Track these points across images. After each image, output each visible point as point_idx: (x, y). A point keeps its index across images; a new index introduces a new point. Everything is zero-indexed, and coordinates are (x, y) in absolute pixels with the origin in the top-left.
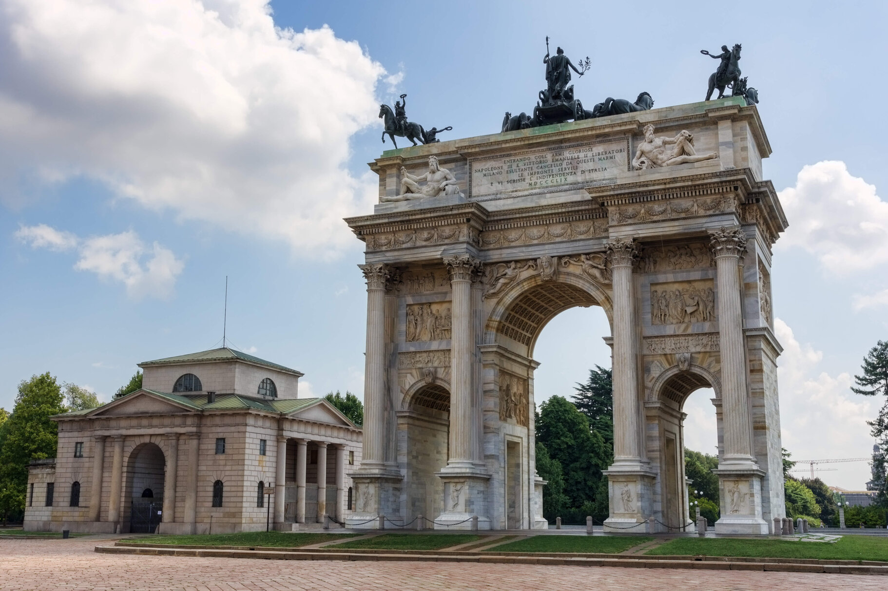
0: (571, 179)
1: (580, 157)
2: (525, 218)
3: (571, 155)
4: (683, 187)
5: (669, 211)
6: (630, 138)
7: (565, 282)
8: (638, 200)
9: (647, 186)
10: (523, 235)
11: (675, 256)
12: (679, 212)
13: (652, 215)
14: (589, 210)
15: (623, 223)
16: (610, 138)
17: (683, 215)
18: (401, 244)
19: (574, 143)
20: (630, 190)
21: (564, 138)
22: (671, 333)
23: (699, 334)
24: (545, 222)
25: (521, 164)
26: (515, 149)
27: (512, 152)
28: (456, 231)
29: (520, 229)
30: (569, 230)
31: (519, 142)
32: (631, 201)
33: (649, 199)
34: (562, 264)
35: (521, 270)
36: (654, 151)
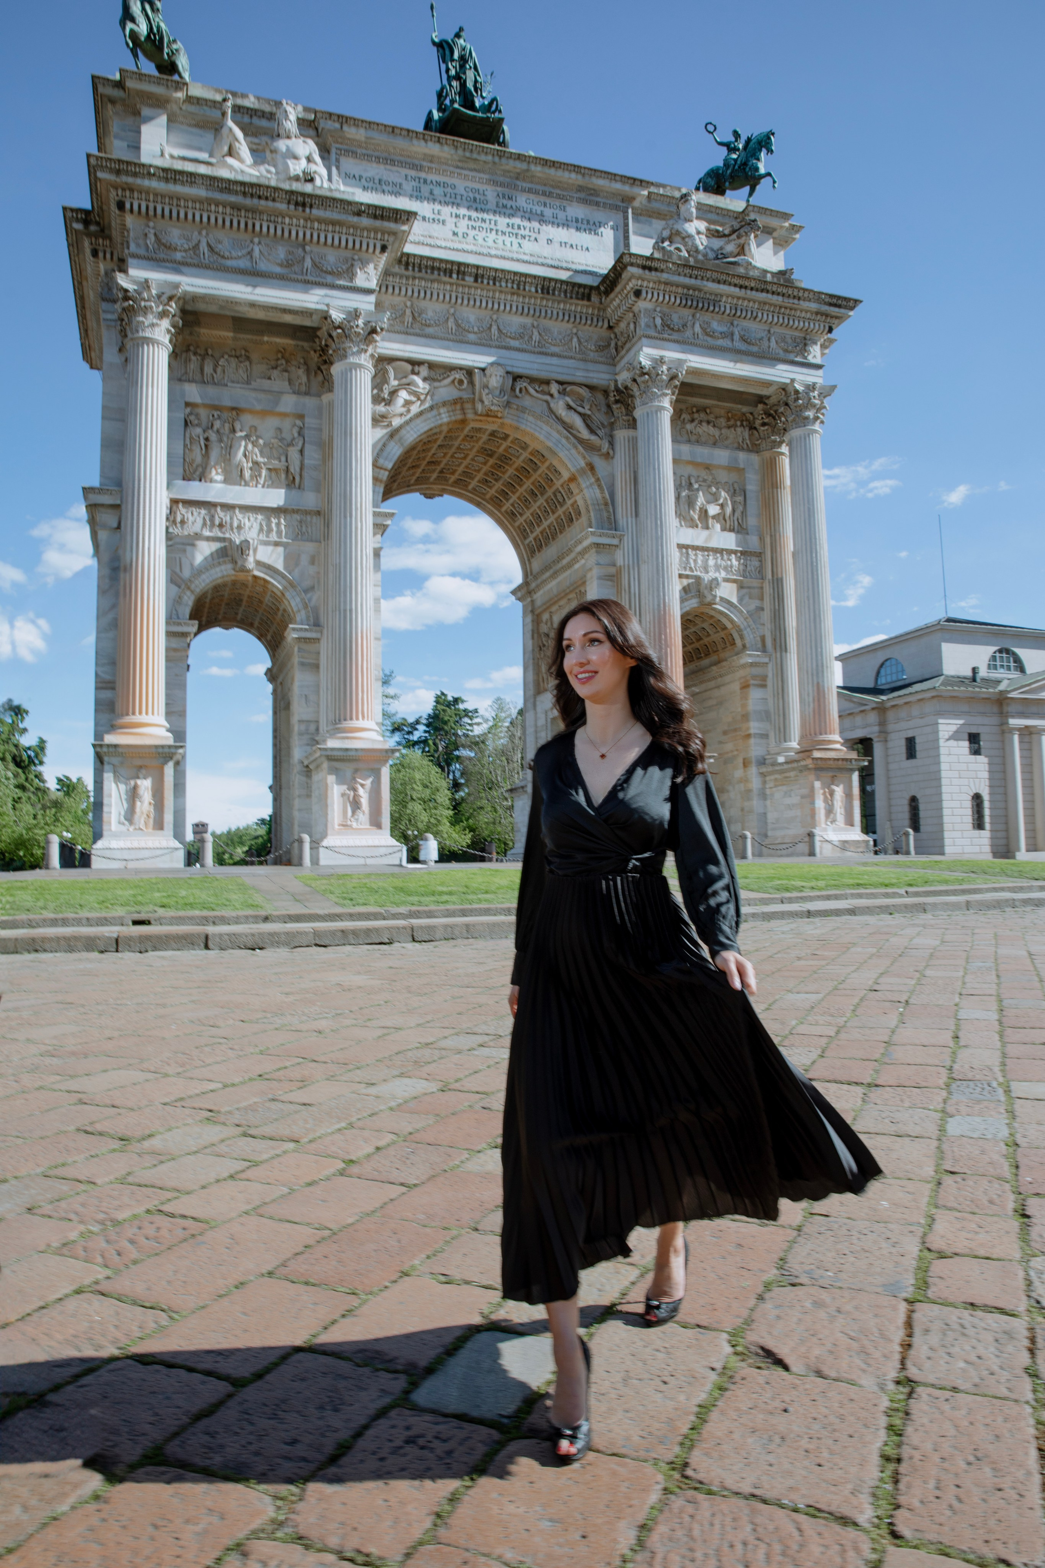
0: (528, 246)
1: (544, 214)
2: (463, 286)
3: (530, 206)
4: (765, 303)
5: (736, 337)
6: (630, 211)
7: (515, 423)
8: (695, 303)
9: (719, 282)
10: (451, 320)
11: (692, 421)
12: (749, 344)
13: (711, 336)
14: (578, 306)
15: (666, 336)
16: (599, 199)
17: (755, 349)
18: (223, 257)
19: (538, 187)
20: (693, 281)
21: (528, 170)
22: (688, 542)
23: (726, 550)
24: (496, 306)
25: (438, 191)
26: (431, 159)
27: (425, 164)
28: (352, 265)
29: (445, 306)
30: (536, 333)
31: (446, 148)
32: (684, 302)
33: (711, 308)
34: (514, 391)
35: (436, 384)
36: (696, 237)
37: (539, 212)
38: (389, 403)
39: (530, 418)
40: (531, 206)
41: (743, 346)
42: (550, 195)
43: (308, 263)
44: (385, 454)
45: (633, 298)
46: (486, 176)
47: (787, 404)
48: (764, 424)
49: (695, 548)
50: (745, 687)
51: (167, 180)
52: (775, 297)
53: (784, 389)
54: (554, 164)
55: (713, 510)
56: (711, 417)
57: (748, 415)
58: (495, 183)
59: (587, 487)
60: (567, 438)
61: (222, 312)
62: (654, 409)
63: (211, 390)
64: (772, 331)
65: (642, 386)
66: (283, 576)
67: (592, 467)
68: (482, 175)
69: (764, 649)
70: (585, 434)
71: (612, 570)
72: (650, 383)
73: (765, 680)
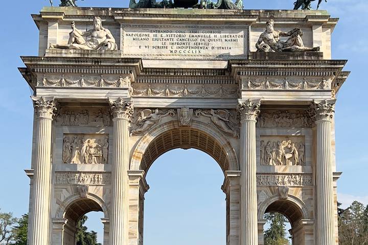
0: (203, 52)
1: (211, 36)
4: (299, 68)
6: (249, 27)
7: (196, 128)
8: (265, 73)
10: (167, 89)
12: (293, 86)
13: (274, 86)
14: (221, 77)
19: (208, 26)
21: (202, 20)
22: (275, 171)
24: (185, 82)
25: (164, 35)
27: (158, 25)
28: (119, 80)
29: (164, 84)
30: (203, 90)
31: (166, 18)
32: (260, 73)
34: (195, 114)
35: (162, 116)
36: (274, 39)
37: (208, 36)
38: (141, 126)
40: (205, 34)
41: (290, 88)
42: (213, 28)
43: (102, 81)
44: (141, 147)
46: (185, 25)
49: (278, 174)
50: (304, 234)
52: (302, 66)
55: (288, 156)
56: (288, 115)
58: (189, 27)
59: (228, 152)
60: (218, 132)
62: (247, 121)
67: (229, 143)
69: (312, 217)
72: (244, 111)
73: (312, 232)
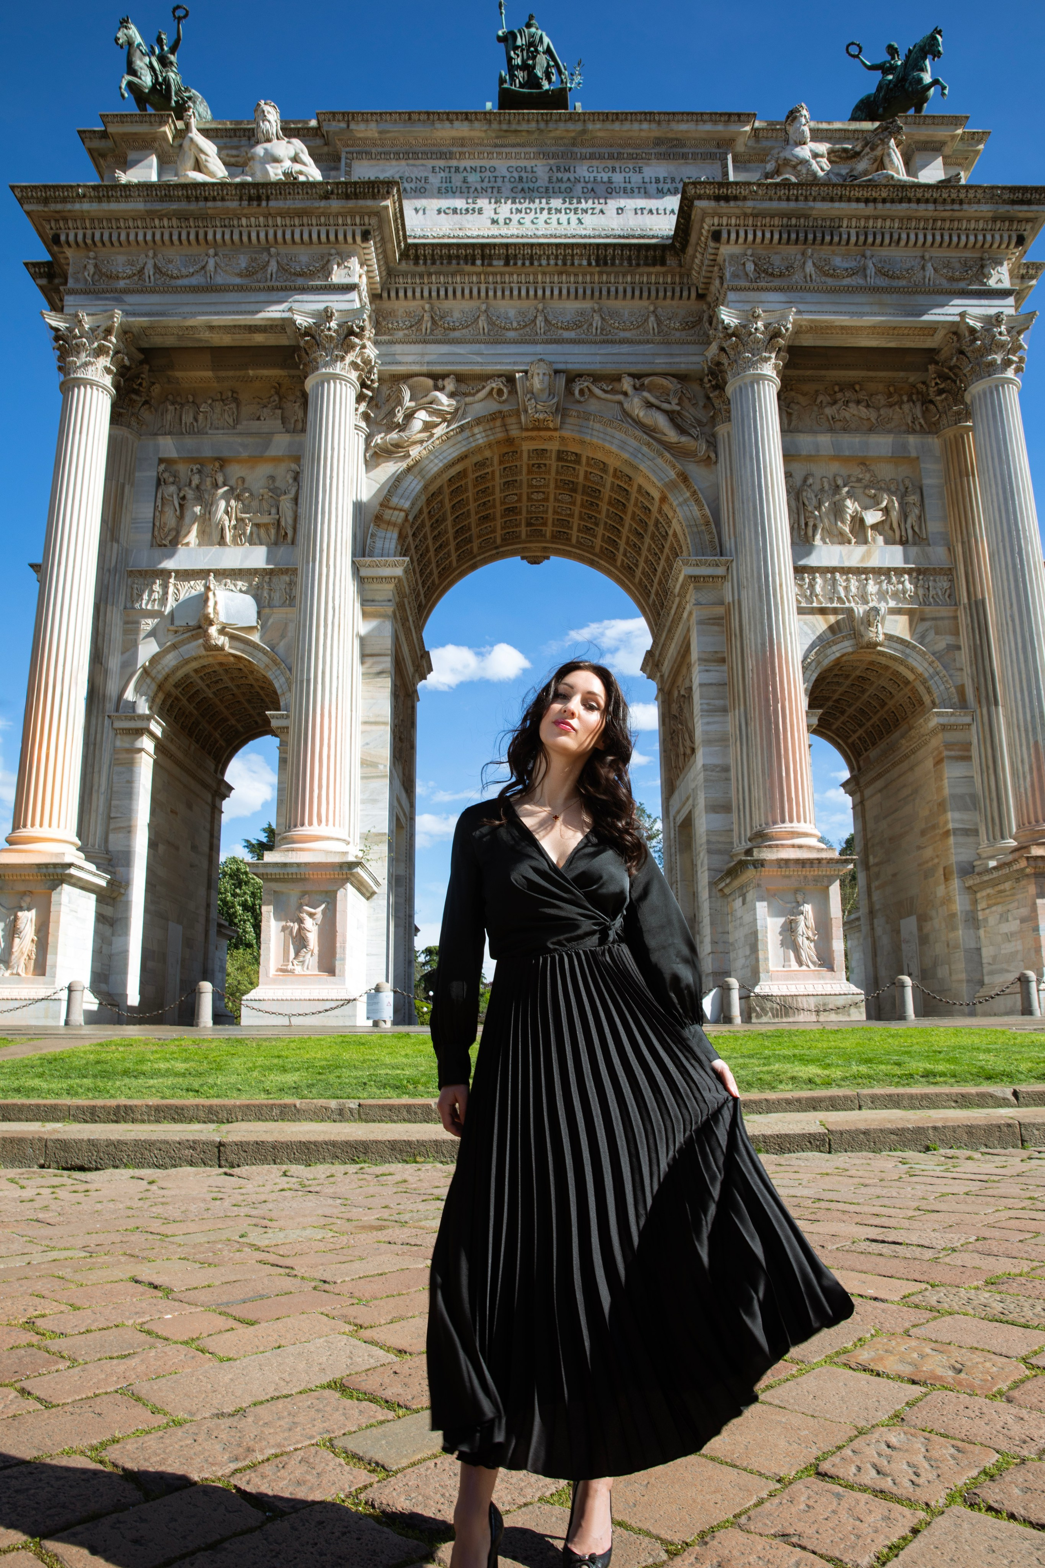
0: (592, 221)
1: (614, 180)
2: (494, 274)
3: (592, 175)
4: (909, 219)
5: (871, 270)
6: (730, 157)
7: (577, 436)
8: (802, 236)
9: (832, 200)
10: (483, 318)
11: (835, 402)
12: (892, 277)
13: (832, 276)
14: (652, 275)
15: (763, 284)
16: (685, 150)
17: (903, 283)
18: (172, 277)
19: (602, 150)
20: (793, 205)
21: (584, 131)
22: (835, 563)
23: (895, 570)
24: (540, 293)
25: (473, 178)
26: (462, 142)
27: (455, 149)
28: (328, 261)
29: (474, 304)
30: (597, 317)
31: (477, 124)
32: (785, 236)
33: (828, 238)
34: (573, 394)
35: (468, 399)
36: (813, 162)
37: (605, 179)
38: (402, 427)
39: (597, 426)
40: (595, 174)
41: (882, 282)
42: (619, 157)
43: (273, 267)
44: (400, 491)
45: (712, 244)
46: (534, 150)
47: (962, 352)
48: (940, 392)
49: (846, 571)
50: (939, 762)
51: (99, 199)
52: (922, 206)
53: (955, 333)
54: (617, 117)
55: (872, 517)
56: (862, 396)
57: (920, 386)
58: (546, 156)
59: (680, 505)
60: (649, 445)
61: (184, 344)
62: (748, 380)
63: (189, 442)
64: (927, 257)
65: (731, 353)
66: (262, 650)
67: (684, 478)
68: (528, 149)
69: (963, 704)
70: (672, 435)
71: (720, 610)
72: (741, 348)
73: (969, 750)
